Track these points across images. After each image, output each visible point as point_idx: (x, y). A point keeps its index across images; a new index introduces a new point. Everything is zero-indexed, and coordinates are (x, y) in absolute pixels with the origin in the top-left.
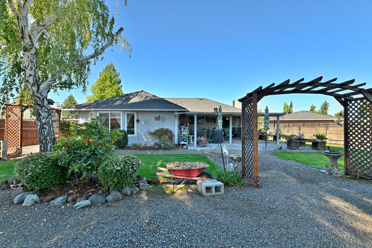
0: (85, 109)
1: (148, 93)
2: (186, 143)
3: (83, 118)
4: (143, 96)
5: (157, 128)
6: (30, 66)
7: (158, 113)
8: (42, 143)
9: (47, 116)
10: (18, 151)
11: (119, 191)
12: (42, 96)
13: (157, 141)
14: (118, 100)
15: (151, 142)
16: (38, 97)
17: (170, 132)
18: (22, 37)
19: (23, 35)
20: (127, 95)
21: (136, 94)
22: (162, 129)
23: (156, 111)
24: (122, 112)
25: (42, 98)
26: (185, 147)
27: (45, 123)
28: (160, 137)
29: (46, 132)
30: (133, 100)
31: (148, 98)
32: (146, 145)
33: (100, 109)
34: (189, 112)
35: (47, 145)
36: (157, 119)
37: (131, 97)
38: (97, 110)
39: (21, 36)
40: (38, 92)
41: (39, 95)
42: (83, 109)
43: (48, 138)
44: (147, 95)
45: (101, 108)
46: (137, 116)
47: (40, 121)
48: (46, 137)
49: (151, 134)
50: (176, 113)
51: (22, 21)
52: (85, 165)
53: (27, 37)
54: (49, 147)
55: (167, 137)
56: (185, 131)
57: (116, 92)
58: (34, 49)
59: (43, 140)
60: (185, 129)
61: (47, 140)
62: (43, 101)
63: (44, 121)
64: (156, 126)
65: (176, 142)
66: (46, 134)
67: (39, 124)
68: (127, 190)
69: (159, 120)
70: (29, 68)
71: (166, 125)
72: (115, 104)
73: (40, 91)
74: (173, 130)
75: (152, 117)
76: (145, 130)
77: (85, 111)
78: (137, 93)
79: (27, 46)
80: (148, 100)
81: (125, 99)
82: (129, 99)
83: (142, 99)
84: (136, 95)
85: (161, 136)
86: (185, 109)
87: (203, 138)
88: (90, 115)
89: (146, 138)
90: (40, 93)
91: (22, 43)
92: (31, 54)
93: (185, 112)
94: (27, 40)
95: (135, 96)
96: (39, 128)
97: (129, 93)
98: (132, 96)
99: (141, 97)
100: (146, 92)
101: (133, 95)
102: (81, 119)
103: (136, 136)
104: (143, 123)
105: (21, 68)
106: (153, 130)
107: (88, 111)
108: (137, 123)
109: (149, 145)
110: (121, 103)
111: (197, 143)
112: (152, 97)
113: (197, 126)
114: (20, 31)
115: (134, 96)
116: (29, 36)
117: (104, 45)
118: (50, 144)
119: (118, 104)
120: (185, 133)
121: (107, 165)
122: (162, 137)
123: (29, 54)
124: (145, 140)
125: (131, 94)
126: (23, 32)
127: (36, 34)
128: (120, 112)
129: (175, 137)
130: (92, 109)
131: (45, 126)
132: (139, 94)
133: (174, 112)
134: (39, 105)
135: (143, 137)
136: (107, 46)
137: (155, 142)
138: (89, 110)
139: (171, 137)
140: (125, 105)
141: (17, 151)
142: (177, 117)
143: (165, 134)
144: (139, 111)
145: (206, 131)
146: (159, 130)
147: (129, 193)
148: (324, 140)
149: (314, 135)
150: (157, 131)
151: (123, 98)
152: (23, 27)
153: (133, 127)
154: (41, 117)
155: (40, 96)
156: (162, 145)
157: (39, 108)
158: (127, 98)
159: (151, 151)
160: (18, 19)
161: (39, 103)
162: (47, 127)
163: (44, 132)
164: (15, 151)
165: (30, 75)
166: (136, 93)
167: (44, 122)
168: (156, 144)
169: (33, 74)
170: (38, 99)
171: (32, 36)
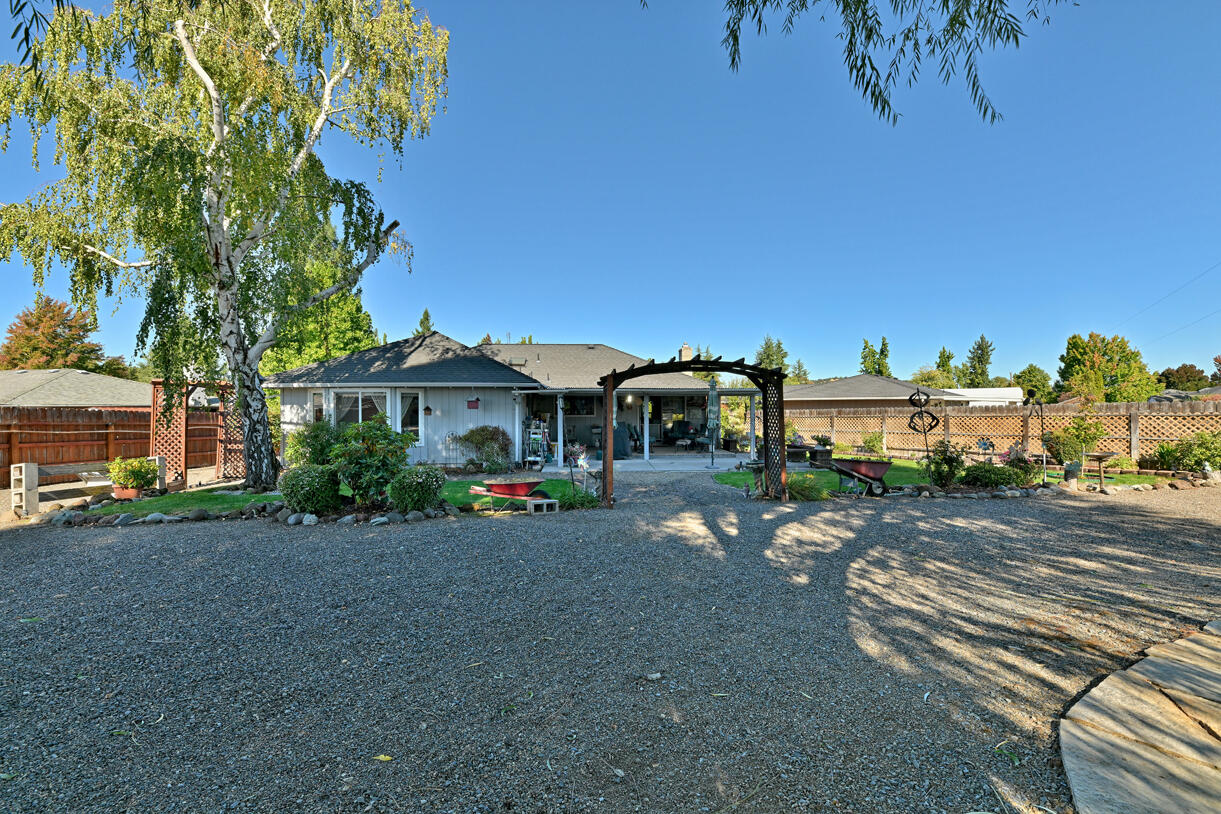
0: (302, 385)
1: (448, 338)
2: (538, 459)
3: (292, 404)
4: (437, 349)
5: (471, 426)
6: (230, 317)
7: (474, 392)
8: (253, 458)
9: (260, 406)
10: (179, 478)
11: (419, 510)
12: (251, 370)
13: (473, 456)
14: (376, 359)
15: (458, 458)
16: (246, 373)
17: (504, 434)
18: (217, 264)
19: (217, 259)
20: (396, 344)
21: (418, 343)
22: (484, 429)
23: (470, 388)
24: (389, 390)
25: (251, 375)
26: (538, 467)
27: (258, 422)
28: (479, 447)
29: (259, 438)
30: (414, 360)
31: (450, 355)
32: (448, 466)
33: (336, 384)
34: (545, 388)
35: (261, 460)
36: (473, 405)
37: (408, 350)
38: (329, 385)
39: (214, 261)
40: (244, 363)
41: (247, 369)
42: (295, 385)
43: (263, 449)
44: (447, 345)
45: (338, 381)
46: (426, 400)
47: (250, 418)
48: (260, 446)
49: (457, 439)
50: (516, 392)
51: (216, 235)
52: (376, 477)
53: (225, 262)
54: (264, 465)
55: (496, 446)
56: (537, 431)
57: (352, 321)
58: (237, 284)
59: (254, 452)
60: (538, 427)
61: (261, 452)
62: (253, 381)
63: (255, 417)
64: (470, 422)
65: (517, 457)
66: (260, 442)
67: (248, 423)
68: (430, 510)
69: (477, 408)
70: (229, 319)
71: (493, 420)
72: (372, 370)
73: (248, 361)
74: (509, 430)
75: (460, 403)
76: (444, 432)
77: (299, 389)
78: (420, 340)
79: (225, 280)
80: (450, 360)
81: (394, 358)
82: (402, 357)
83: (436, 357)
84: (420, 345)
85: (483, 444)
86: (535, 381)
87: (577, 447)
88: (310, 395)
89: (447, 449)
90: (249, 366)
91: (217, 275)
92: (233, 294)
93: (536, 388)
94: (225, 269)
95: (417, 348)
96: (247, 431)
97: (400, 339)
98: (409, 347)
99: (434, 350)
100: (443, 336)
101: (413, 345)
102: (289, 406)
103: (423, 445)
104: (438, 413)
105: (208, 318)
106: (462, 432)
107: (305, 389)
108: (425, 414)
109: (453, 466)
110: (384, 366)
111: (565, 458)
112: (458, 351)
113: (565, 421)
114: (212, 253)
115: (413, 348)
116: (228, 259)
117: (361, 261)
118: (266, 461)
119: (379, 372)
120: (538, 436)
121: (404, 477)
122: (483, 446)
123: (228, 293)
124: (444, 454)
125: (406, 341)
126: (217, 254)
127: (239, 255)
128: (383, 390)
129: (514, 445)
130: (318, 385)
131: (258, 427)
132: (428, 341)
133: (512, 388)
134: (248, 387)
135: (440, 447)
136: (367, 263)
137: (468, 458)
138: (310, 385)
139: (506, 446)
140: (395, 372)
141: (176, 478)
142: (519, 400)
143: (492, 439)
144: (431, 388)
145: (599, 430)
146: (477, 430)
147: (433, 514)
148: (828, 448)
149: (813, 438)
150: (472, 432)
151: (388, 355)
152: (219, 245)
153: (416, 424)
154: (251, 410)
155: (248, 371)
156: (485, 464)
157: (246, 392)
158: (397, 353)
159: (460, 477)
160: (209, 231)
161: (248, 383)
162: (261, 428)
163: (256, 437)
164: (173, 478)
165: (231, 332)
166: (418, 339)
167: (256, 419)
168: (471, 462)
169: (235, 331)
170: (245, 376)
171: (231, 259)
